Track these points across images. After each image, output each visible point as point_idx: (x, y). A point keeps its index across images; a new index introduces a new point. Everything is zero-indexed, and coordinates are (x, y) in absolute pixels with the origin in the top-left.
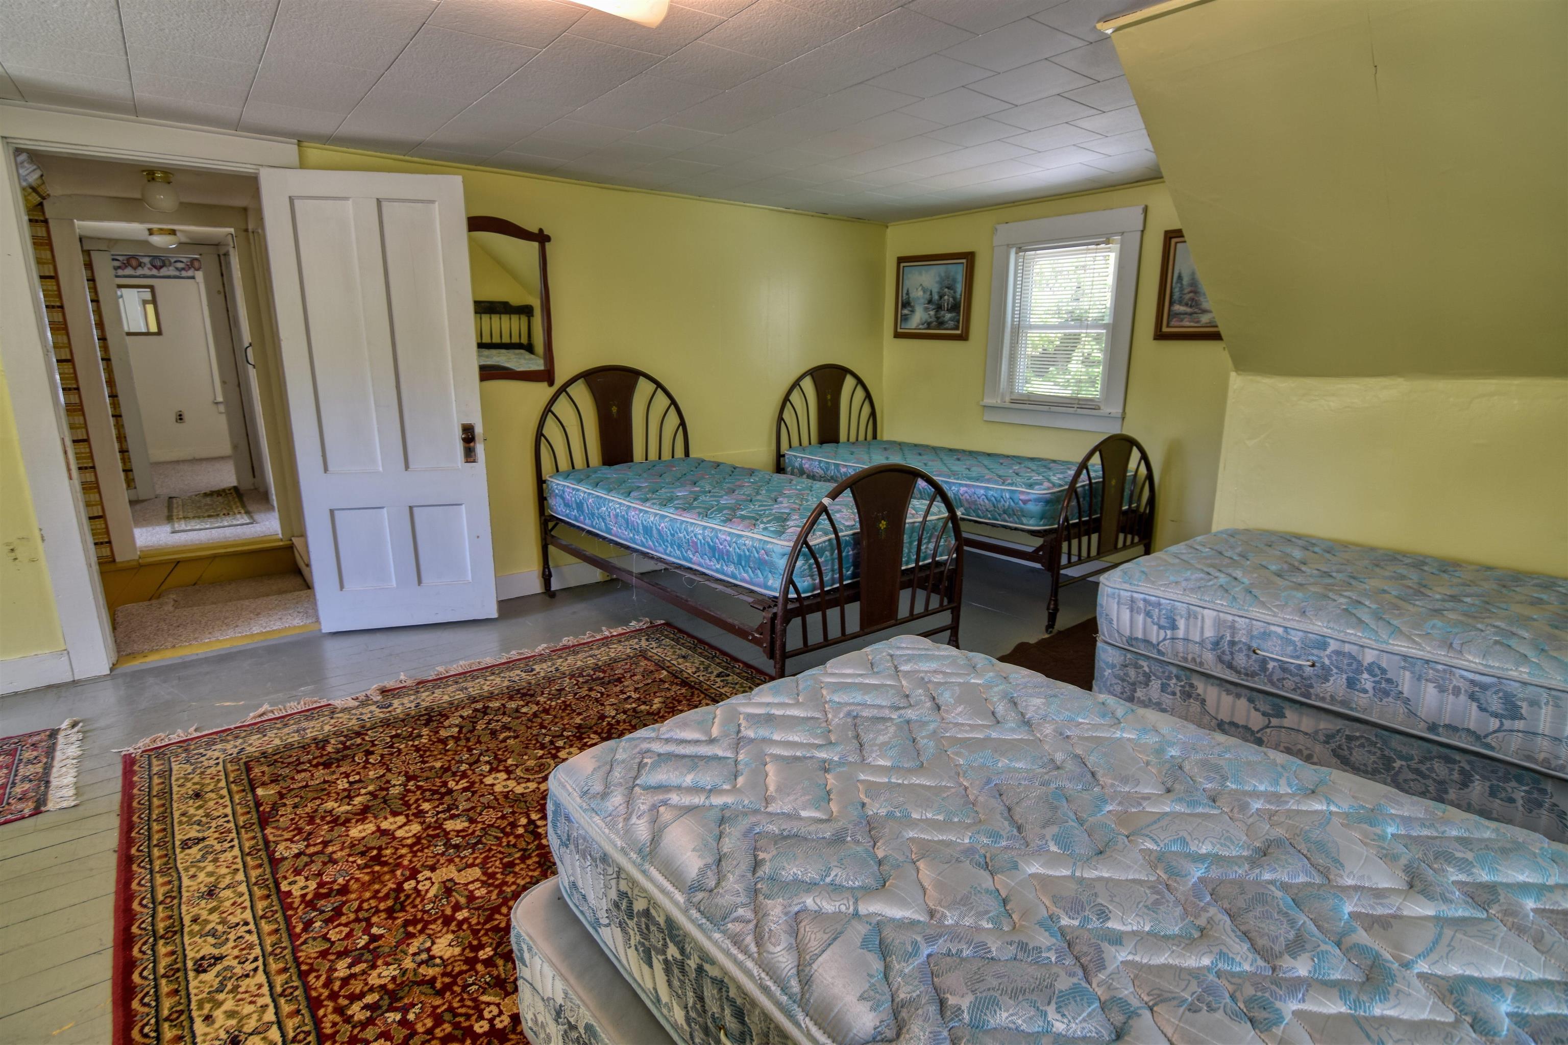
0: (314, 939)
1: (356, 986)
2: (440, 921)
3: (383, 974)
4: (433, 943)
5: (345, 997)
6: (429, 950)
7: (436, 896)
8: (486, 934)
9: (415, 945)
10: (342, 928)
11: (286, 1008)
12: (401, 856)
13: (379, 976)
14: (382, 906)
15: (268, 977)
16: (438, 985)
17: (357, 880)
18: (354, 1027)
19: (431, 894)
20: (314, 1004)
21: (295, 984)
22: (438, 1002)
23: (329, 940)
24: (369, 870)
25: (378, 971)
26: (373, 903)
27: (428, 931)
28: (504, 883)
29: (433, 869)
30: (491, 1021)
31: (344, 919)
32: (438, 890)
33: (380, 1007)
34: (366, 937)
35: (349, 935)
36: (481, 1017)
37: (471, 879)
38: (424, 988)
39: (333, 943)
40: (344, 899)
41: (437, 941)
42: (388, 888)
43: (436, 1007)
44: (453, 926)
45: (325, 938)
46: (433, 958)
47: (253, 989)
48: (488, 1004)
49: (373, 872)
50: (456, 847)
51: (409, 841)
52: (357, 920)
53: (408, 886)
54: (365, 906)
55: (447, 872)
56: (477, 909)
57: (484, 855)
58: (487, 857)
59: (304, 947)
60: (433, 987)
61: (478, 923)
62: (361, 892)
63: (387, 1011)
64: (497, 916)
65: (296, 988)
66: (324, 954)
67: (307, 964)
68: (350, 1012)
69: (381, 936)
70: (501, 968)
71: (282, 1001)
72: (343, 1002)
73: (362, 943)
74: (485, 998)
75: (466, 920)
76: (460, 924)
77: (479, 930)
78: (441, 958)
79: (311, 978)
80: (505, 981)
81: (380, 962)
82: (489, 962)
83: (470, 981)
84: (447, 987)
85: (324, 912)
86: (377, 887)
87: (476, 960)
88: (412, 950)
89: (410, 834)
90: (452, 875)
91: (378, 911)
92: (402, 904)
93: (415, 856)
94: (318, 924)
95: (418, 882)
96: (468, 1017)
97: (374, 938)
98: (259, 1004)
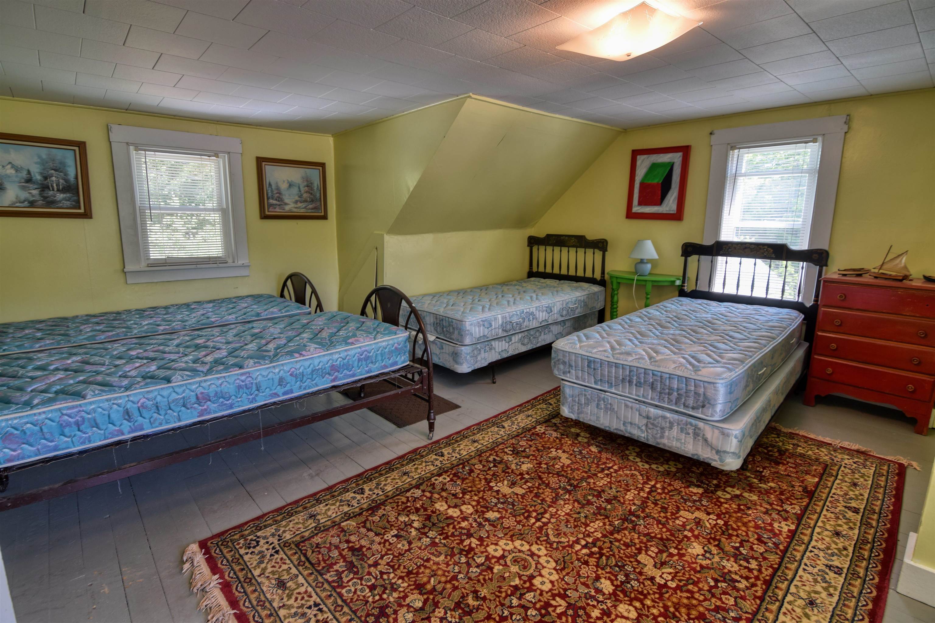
0: (741, 609)
1: (745, 572)
2: (685, 558)
3: (730, 565)
4: (698, 555)
5: (753, 574)
6: (703, 555)
7: (671, 567)
8: (678, 537)
9: (705, 563)
10: (724, 599)
11: (780, 594)
12: (653, 601)
13: (732, 567)
14: (696, 589)
15: (778, 614)
16: (716, 543)
17: (688, 615)
18: (760, 562)
19: (671, 570)
20: (768, 583)
21: (768, 598)
22: (723, 540)
23: (735, 601)
24: (677, 614)
25: (731, 569)
26: (697, 595)
27: (694, 560)
28: (641, 542)
29: (652, 579)
30: (716, 520)
31: (719, 603)
32: (666, 568)
33: (744, 558)
34: (719, 585)
35: (725, 593)
36: (717, 524)
37: (648, 557)
38: (722, 546)
39: (736, 598)
40: (706, 612)
41: (696, 554)
42: (681, 594)
43: (727, 539)
44: (683, 551)
45: (736, 604)
46: (705, 551)
47: (789, 617)
48: (710, 524)
49: (677, 610)
50: (627, 576)
51: (638, 604)
52: (713, 595)
53: (672, 584)
54: (702, 598)
55: (650, 570)
56: (666, 547)
57: (626, 559)
58: (627, 557)
59: (750, 611)
60: (719, 544)
61: (674, 542)
62: (696, 606)
63: (743, 554)
64: (664, 537)
65: (769, 596)
66: (743, 598)
67: (755, 602)
68: (757, 567)
69: (713, 579)
70: (691, 526)
71: (780, 598)
72: (756, 573)
73: (724, 585)
74: (708, 525)
75: (676, 548)
76: (679, 550)
77: (678, 541)
78: (703, 548)
79: (759, 594)
80: (696, 522)
81: (726, 571)
82: (691, 530)
83: (705, 533)
84: (714, 539)
85: (723, 617)
86: (685, 601)
87: (694, 536)
88: (708, 562)
89: (631, 608)
90: (651, 567)
91: (700, 590)
92: (687, 581)
93: (649, 593)
94: (732, 614)
95: (667, 581)
96: (720, 528)
97: (716, 581)
98: (791, 607)
